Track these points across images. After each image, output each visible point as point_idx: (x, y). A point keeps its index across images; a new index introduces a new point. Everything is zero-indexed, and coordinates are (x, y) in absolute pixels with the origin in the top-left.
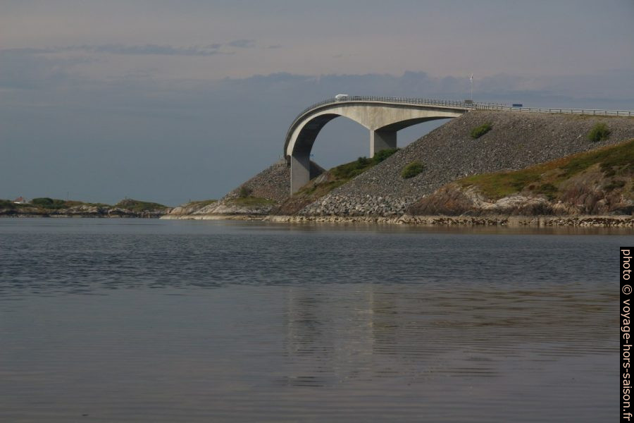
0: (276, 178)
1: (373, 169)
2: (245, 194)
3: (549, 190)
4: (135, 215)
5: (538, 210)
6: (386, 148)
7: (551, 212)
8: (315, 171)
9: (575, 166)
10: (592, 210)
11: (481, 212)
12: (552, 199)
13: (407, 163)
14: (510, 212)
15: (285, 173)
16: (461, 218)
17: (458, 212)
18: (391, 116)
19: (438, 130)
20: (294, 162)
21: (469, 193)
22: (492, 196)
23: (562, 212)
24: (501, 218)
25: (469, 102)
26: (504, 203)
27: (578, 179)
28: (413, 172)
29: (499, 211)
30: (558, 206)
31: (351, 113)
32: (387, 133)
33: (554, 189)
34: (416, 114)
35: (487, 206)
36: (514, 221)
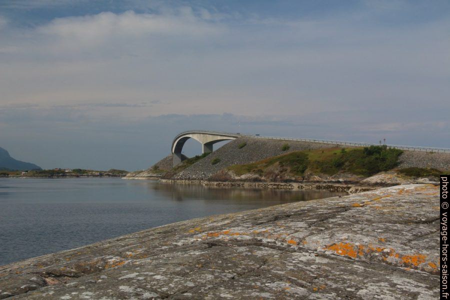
0: (167, 161)
1: (200, 161)
2: (156, 168)
3: (260, 172)
5: (256, 180)
6: (208, 151)
7: (260, 181)
8: (183, 158)
9: (270, 163)
10: (275, 180)
11: (234, 180)
12: (261, 175)
14: (245, 180)
15: (172, 159)
16: (227, 183)
17: (226, 180)
18: (210, 139)
19: (226, 145)
20: (175, 156)
21: (230, 173)
22: (239, 174)
23: (264, 181)
24: (242, 183)
25: (238, 134)
26: (243, 177)
27: (271, 168)
28: (216, 162)
29: (241, 180)
30: (263, 178)
31: (195, 137)
32: (209, 145)
33: (263, 172)
34: (219, 138)
35: (237, 178)
36: (246, 185)
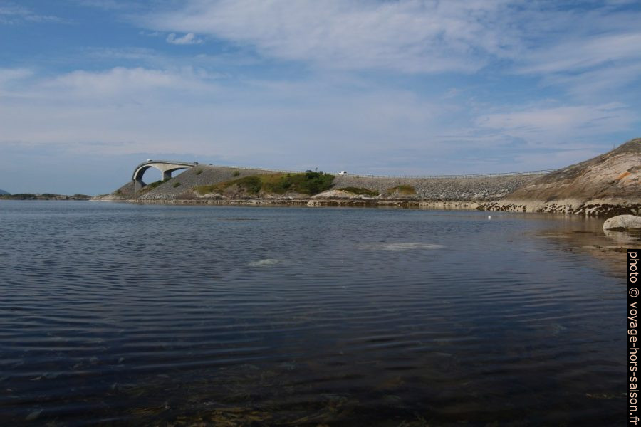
0: (129, 187)
1: (163, 184)
2: (119, 192)
3: (221, 192)
4: (79, 200)
5: (218, 198)
6: (168, 177)
7: (221, 199)
8: (143, 185)
9: (229, 184)
10: (234, 198)
11: (199, 199)
12: (222, 195)
13: (174, 183)
14: (208, 198)
15: (133, 185)
16: (193, 200)
17: (191, 199)
18: (170, 167)
19: (185, 172)
20: (136, 182)
21: (195, 192)
22: (203, 193)
23: (226, 199)
24: (205, 201)
25: (197, 163)
26: (207, 196)
27: (230, 189)
28: (177, 185)
29: (205, 198)
30: (224, 197)
31: (156, 166)
32: (168, 173)
33: (222, 191)
34: (178, 166)
35: (201, 197)
36: (210, 202)
